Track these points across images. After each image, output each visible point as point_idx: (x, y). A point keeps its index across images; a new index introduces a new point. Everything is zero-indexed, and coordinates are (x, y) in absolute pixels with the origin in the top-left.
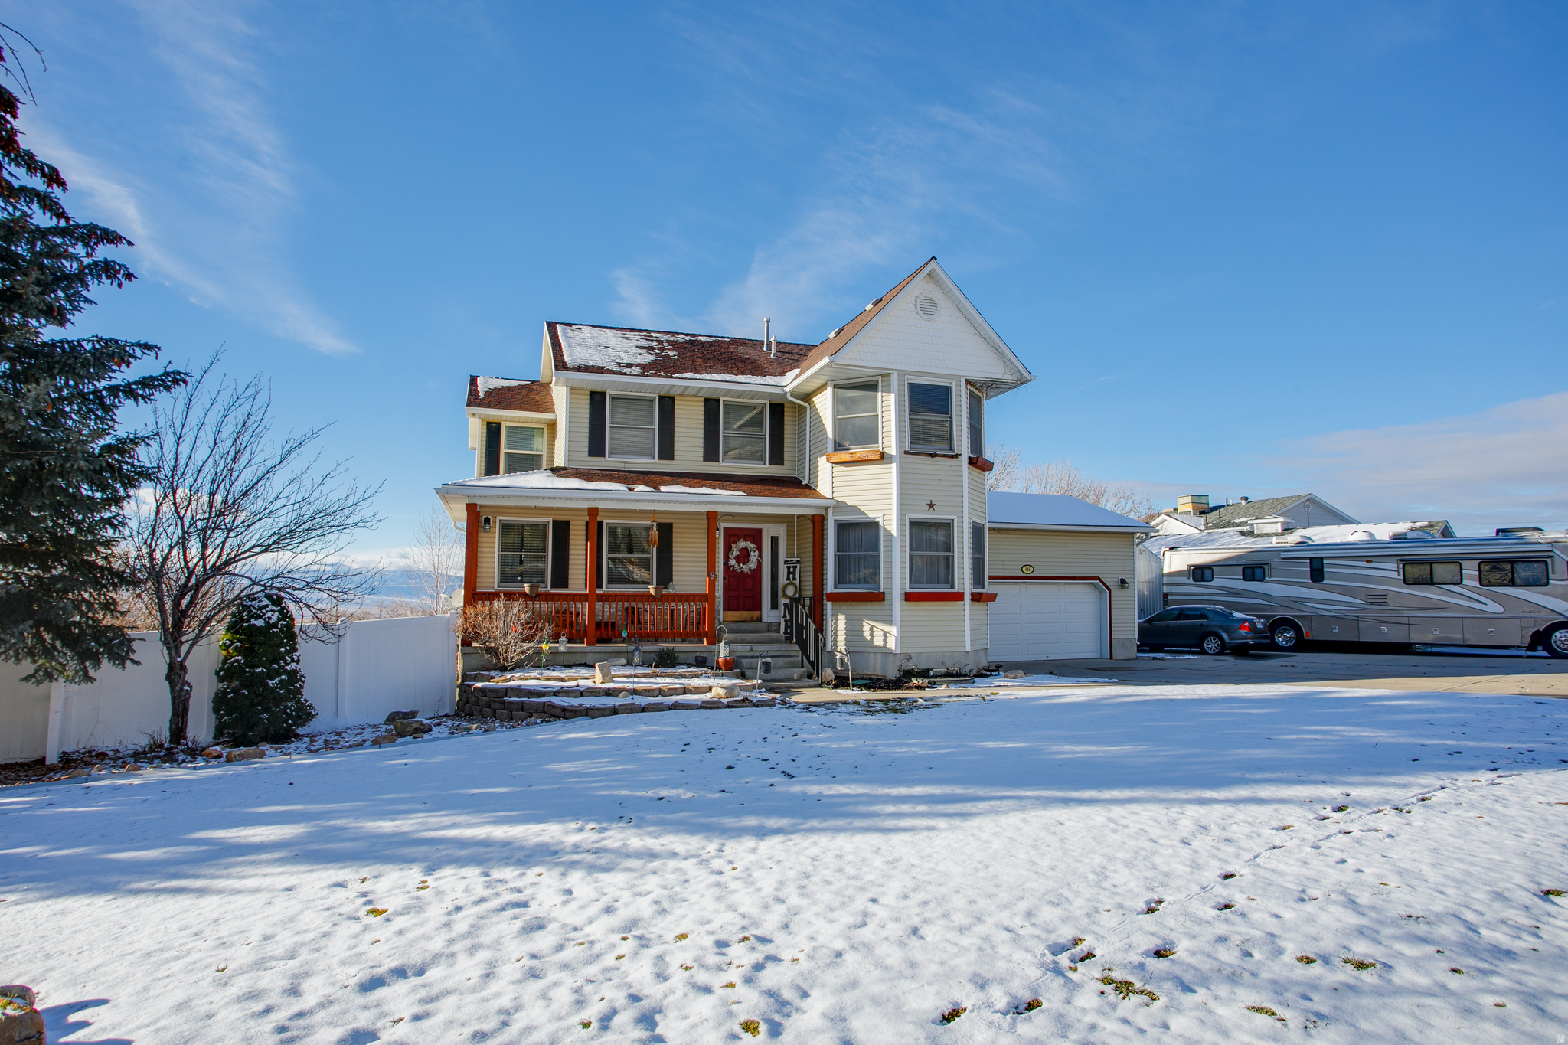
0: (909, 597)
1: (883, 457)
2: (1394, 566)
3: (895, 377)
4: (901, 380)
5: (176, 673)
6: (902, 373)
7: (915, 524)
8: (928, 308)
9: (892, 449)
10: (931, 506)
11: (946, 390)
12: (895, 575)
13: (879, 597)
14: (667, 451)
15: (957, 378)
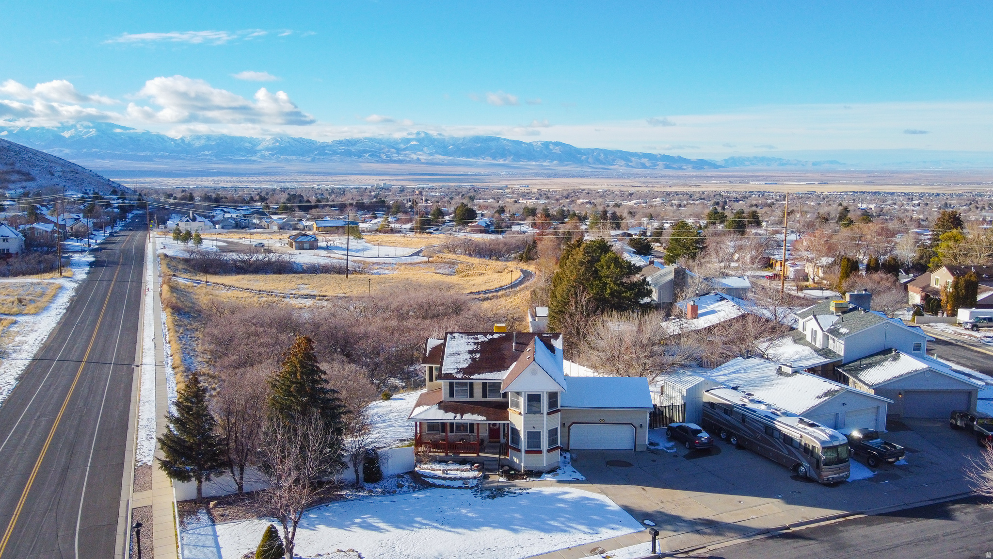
0: (527, 452)
1: (520, 414)
2: (763, 426)
3: (523, 393)
4: (525, 394)
5: (356, 471)
6: (525, 392)
7: (528, 432)
8: (534, 373)
9: (522, 413)
10: (534, 427)
11: (540, 395)
12: (523, 445)
13: (519, 451)
14: (471, 395)
15: (543, 392)
